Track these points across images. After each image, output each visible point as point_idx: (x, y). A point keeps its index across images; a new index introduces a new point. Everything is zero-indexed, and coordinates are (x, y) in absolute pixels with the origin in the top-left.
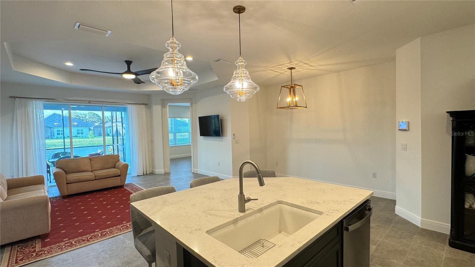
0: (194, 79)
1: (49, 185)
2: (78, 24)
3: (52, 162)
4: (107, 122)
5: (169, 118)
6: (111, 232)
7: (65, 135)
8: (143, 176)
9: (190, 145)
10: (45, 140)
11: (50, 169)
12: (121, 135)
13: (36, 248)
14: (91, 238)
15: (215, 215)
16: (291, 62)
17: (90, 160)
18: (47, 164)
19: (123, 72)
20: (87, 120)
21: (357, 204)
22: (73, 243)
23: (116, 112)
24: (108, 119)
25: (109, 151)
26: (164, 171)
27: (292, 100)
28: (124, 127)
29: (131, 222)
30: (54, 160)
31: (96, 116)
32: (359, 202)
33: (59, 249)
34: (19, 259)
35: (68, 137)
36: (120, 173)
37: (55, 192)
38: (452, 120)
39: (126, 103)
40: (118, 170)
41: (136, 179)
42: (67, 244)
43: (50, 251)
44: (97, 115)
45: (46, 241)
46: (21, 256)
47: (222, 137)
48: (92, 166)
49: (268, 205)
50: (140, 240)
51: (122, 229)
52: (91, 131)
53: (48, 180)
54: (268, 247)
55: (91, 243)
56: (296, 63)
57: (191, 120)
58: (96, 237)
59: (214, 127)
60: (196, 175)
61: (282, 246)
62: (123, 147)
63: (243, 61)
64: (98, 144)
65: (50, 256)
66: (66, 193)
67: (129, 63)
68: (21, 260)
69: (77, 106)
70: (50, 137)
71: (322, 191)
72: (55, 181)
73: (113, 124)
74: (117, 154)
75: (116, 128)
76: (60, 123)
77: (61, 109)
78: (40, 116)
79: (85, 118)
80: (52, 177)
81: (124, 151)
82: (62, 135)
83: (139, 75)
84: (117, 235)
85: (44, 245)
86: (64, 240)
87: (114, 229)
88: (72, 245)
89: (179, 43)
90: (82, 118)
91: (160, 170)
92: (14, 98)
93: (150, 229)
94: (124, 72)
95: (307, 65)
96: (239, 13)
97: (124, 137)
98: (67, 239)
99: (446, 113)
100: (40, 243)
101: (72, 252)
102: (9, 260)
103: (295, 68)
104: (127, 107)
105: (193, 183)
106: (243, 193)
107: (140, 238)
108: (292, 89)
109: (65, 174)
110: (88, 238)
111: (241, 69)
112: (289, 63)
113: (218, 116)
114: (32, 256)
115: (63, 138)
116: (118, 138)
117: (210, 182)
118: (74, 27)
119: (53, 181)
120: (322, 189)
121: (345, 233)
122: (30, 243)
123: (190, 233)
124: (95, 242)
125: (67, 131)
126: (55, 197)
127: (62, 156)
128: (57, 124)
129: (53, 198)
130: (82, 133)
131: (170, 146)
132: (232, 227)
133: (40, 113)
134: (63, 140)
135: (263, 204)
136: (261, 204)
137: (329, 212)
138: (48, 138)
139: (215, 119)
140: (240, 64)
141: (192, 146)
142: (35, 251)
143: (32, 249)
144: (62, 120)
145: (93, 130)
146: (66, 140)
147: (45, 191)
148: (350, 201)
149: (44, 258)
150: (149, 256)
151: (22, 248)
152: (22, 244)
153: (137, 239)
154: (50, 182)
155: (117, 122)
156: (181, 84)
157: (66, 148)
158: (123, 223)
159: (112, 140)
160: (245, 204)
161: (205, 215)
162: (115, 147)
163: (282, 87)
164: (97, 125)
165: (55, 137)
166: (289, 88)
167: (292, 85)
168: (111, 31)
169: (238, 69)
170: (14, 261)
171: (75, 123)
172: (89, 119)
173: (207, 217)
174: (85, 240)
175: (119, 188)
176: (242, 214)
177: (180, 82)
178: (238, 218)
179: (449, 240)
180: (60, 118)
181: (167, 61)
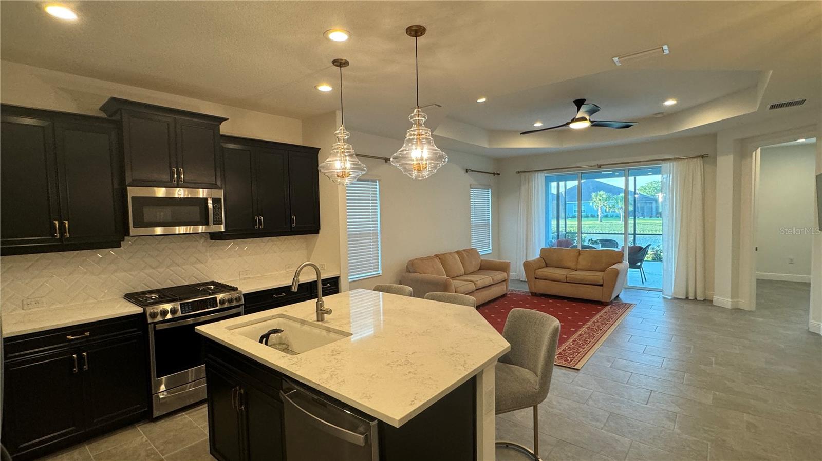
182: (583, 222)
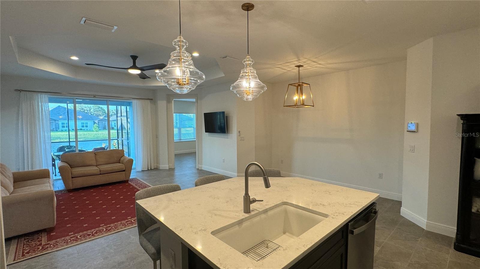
0: (201, 78)
1: (54, 179)
2: (84, 19)
3: (57, 156)
4: (112, 115)
5: (174, 113)
6: (116, 227)
7: (70, 128)
8: (147, 172)
9: (195, 141)
10: (50, 132)
11: (55, 163)
12: (125, 129)
13: (42, 241)
14: (96, 233)
15: (220, 215)
16: (299, 60)
17: (95, 154)
18: (52, 157)
19: (128, 67)
20: (92, 113)
21: (362, 207)
22: (79, 237)
23: (121, 107)
24: (113, 112)
25: (114, 146)
26: (169, 167)
27: (299, 99)
28: (129, 121)
29: (136, 218)
30: (58, 153)
31: (100, 110)
32: (364, 205)
33: (65, 242)
34: (26, 252)
35: (73, 130)
36: (125, 168)
37: (60, 186)
38: (462, 123)
39: (131, 98)
40: (122, 164)
41: (140, 174)
42: (73, 238)
43: (56, 245)
44: (102, 108)
45: (52, 234)
46: (27, 249)
47: (227, 134)
48: (96, 160)
49: (273, 206)
50: (145, 237)
51: (126, 224)
52: (95, 124)
53: (53, 173)
54: (272, 248)
55: (96, 238)
56: (304, 61)
57: (196, 116)
58: (101, 231)
59: (219, 124)
60: (201, 172)
61: (286, 250)
62: (128, 141)
63: (250, 60)
64: (103, 137)
65: (55, 250)
66: (71, 187)
67: (134, 58)
68: (28, 253)
69: (82, 100)
70: (55, 130)
71: (328, 193)
72: (60, 174)
73: (118, 118)
74: (122, 149)
75: (121, 121)
76: (65, 115)
77: (66, 103)
78: (46, 110)
79: (90, 111)
80: (57, 170)
81: (129, 146)
82: (66, 127)
83: (144, 70)
84: (121, 230)
85: (50, 239)
86: (70, 234)
87: (119, 225)
88: (77, 239)
89: (186, 41)
90: (86, 111)
91: (164, 165)
92: (19, 91)
93: (155, 226)
94: (130, 67)
95: (315, 63)
96: (248, 11)
97: (129, 131)
98: (73, 233)
99: (457, 116)
100: (46, 237)
101: (77, 246)
102: (16, 253)
103: (303, 66)
104: (132, 102)
105: (198, 181)
106: (248, 194)
107: (145, 236)
108: (299, 87)
109: (70, 168)
110: (94, 232)
111: (249, 68)
112: (297, 61)
113: (223, 113)
114: (38, 249)
115: (68, 130)
116: (123, 131)
117: (214, 181)
118: (81, 22)
119: (58, 174)
120: (327, 190)
121: (350, 236)
122: (36, 236)
123: (195, 233)
124: (99, 237)
125: (72, 123)
126: (60, 190)
127: (67, 150)
128: (62, 117)
129: (58, 191)
130: (87, 126)
131: (175, 141)
132: (237, 228)
133: (45, 107)
134: (68, 133)
135: (268, 205)
136: (266, 205)
137: (334, 215)
138: (53, 130)
139: (220, 115)
140: (247, 62)
141: (197, 142)
142: (41, 245)
143: (38, 243)
144: (67, 113)
145: (97, 123)
146: (70, 133)
147: (51, 185)
148: (356, 203)
149: (50, 251)
150: (154, 254)
151: (28, 241)
152: (28, 238)
153: (142, 236)
154: (56, 175)
155: (121, 116)
156: (187, 84)
157: (71, 142)
158: (128, 218)
159: (117, 133)
160: (250, 205)
161: (210, 215)
162: (120, 142)
163: (289, 85)
164: (102, 118)
165: (60, 130)
166: (296, 86)
167: (300, 84)
168: (117, 26)
169: (246, 68)
170: (20, 254)
171: (80, 117)
172: (93, 112)
173: (212, 217)
174: (91, 234)
175: (124, 183)
176: (247, 215)
177: (187, 81)
178: (243, 219)
179: (455, 244)
180: (65, 111)
181: (174, 60)
182: (78, 133)
